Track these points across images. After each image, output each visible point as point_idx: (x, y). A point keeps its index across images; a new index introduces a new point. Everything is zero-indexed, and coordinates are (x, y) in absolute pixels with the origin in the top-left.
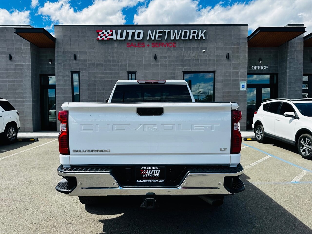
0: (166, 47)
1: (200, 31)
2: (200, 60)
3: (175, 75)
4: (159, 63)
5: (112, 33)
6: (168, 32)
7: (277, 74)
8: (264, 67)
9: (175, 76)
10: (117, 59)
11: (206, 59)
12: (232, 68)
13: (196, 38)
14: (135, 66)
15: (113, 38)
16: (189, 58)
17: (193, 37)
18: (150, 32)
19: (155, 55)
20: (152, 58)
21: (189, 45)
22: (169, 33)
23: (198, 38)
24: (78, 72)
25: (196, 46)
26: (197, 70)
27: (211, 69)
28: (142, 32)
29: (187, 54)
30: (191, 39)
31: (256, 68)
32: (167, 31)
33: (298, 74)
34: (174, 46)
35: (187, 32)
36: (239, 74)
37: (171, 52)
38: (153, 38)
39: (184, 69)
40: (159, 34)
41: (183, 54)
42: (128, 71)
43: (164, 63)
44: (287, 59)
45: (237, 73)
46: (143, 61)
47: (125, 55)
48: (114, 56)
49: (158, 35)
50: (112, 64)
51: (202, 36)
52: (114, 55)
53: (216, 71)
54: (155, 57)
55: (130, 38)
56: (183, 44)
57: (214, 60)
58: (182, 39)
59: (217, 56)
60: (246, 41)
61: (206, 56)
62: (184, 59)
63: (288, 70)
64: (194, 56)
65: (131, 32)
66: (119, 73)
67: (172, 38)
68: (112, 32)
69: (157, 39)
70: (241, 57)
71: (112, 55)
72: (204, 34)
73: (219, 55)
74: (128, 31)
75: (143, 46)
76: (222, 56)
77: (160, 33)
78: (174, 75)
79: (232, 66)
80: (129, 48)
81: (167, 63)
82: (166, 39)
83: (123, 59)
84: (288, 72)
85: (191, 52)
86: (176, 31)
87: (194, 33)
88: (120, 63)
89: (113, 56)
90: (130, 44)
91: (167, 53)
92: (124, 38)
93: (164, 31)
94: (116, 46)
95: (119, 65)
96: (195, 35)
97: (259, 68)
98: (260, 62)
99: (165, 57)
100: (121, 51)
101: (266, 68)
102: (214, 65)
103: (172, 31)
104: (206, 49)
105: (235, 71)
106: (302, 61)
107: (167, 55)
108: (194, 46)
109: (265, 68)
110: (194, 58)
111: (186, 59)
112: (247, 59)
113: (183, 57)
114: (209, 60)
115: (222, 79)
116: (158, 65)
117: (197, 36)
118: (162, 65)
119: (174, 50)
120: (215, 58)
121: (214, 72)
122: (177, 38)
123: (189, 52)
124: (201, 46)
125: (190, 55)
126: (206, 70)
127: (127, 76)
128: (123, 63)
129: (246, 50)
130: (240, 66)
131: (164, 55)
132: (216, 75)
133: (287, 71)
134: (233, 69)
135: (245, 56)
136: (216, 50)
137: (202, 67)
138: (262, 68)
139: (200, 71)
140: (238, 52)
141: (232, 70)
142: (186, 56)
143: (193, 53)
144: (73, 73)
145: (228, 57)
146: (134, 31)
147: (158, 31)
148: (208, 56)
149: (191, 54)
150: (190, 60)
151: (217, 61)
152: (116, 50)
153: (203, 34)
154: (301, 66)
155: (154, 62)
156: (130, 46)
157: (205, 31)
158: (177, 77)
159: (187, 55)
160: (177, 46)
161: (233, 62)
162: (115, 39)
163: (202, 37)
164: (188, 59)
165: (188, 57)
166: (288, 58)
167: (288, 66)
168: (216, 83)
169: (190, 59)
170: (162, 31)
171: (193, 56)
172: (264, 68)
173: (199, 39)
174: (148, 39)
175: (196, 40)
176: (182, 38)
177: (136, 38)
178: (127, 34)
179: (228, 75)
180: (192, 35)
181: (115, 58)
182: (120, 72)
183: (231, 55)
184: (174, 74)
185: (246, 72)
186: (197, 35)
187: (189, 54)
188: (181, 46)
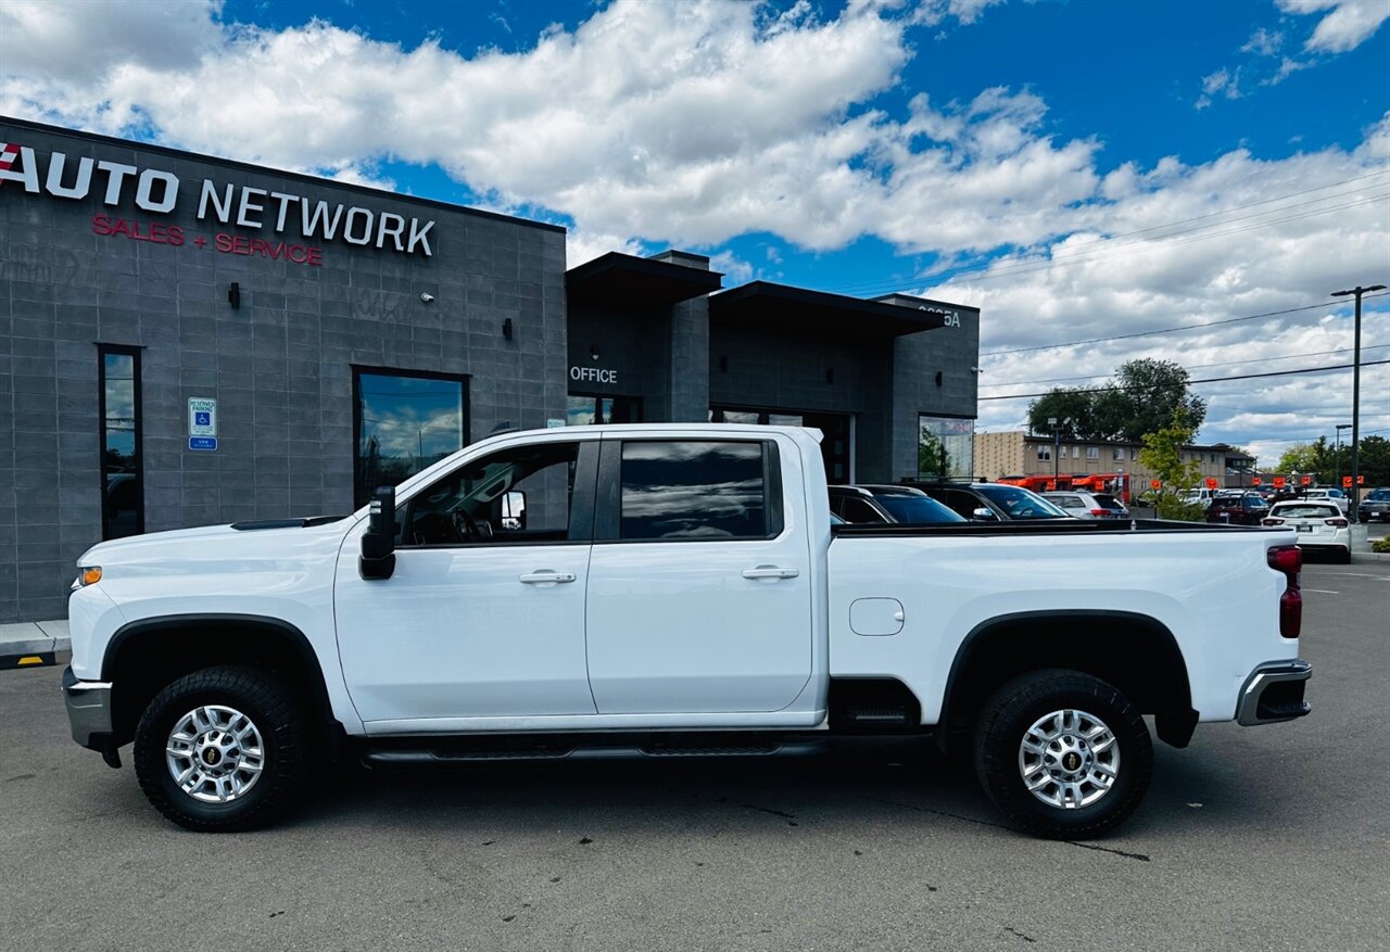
0: (281, 259)
1: (415, 222)
2: (415, 328)
3: (321, 375)
4: (252, 322)
5: (19, 159)
6: (290, 203)
8: (604, 373)
9: (318, 380)
10: (40, 280)
11: (438, 330)
12: (521, 372)
13: (399, 247)
14: (137, 322)
15: (22, 184)
16: (373, 315)
17: (389, 239)
18: (208, 186)
19: (235, 286)
20: (217, 297)
21: (369, 266)
22: (294, 208)
23: (406, 247)
25: (398, 274)
26: (404, 366)
27: (454, 367)
28: (173, 183)
29: (366, 301)
30: (380, 244)
31: (583, 374)
32: (285, 199)
33: (697, 407)
34: (314, 260)
35: (364, 217)
36: (545, 394)
37: (301, 283)
38: (224, 216)
39: (357, 358)
40: (249, 202)
41: (348, 298)
42: (99, 339)
43: (273, 322)
44: (671, 359)
45: (539, 388)
46: (175, 303)
47: (85, 266)
48: (24, 265)
49: (244, 206)
50: (12, 299)
51: (420, 241)
52: (26, 260)
53: (471, 376)
54: (234, 295)
55: (112, 197)
56: (349, 260)
57: (463, 335)
58: (345, 241)
59: (473, 323)
60: (562, 285)
61: (437, 316)
62: (354, 316)
63: (673, 393)
64: (392, 312)
65: (117, 172)
66: (50, 346)
67: (308, 231)
68: (15, 155)
69: (241, 221)
70: (548, 337)
71: (13, 259)
72: (426, 234)
73: (478, 318)
74: (103, 165)
75: (173, 239)
76: (489, 325)
77: (253, 198)
78: (315, 374)
79: (520, 363)
80: (106, 239)
81: (286, 324)
82: (280, 228)
83: (73, 283)
84: (673, 397)
85: (378, 295)
86: (323, 205)
87: (392, 224)
88: (57, 303)
89: (17, 264)
90: (113, 225)
91: (283, 282)
92: (80, 192)
93: (274, 195)
94: (35, 219)
95: (50, 309)
96: (396, 234)
97: (591, 375)
98: (595, 357)
99: (278, 300)
100: (63, 246)
101: (611, 377)
102: (464, 356)
103: (305, 202)
104: (434, 290)
105: (532, 381)
106: (705, 368)
107: (285, 291)
108: (389, 275)
109: (608, 376)
110: (391, 316)
111: (362, 317)
112: (565, 344)
113: (350, 308)
114: (448, 334)
115: (491, 404)
116: (246, 330)
117: (405, 237)
118: (262, 329)
119: (313, 277)
120: (467, 329)
121: (465, 379)
122: (329, 235)
123: (374, 292)
124: (415, 277)
125: (377, 305)
126: (438, 370)
127: (96, 362)
128: (76, 302)
129: (563, 313)
130: (546, 368)
131: (270, 289)
132: (473, 389)
133: (671, 395)
134: (525, 376)
135: (560, 333)
136: (469, 302)
137: (424, 356)
138: (600, 377)
139: (415, 368)
140: (539, 318)
141: (521, 379)
142: (360, 306)
143: (387, 297)
145: (507, 328)
146: (132, 171)
147: (246, 191)
148: (441, 316)
149: (382, 301)
150: (377, 323)
151: (474, 339)
152: (35, 241)
153: (422, 235)
154: (705, 383)
155: (225, 315)
156: (114, 233)
157: (431, 224)
158: (329, 383)
159: (365, 304)
160: (326, 263)
161: (524, 350)
162: (32, 186)
163: (420, 243)
164: (368, 317)
165: (371, 311)
166: (673, 357)
167: (674, 380)
168: (473, 420)
169: (376, 318)
170: (264, 193)
171: (388, 309)
172: (605, 376)
173: (411, 249)
174: (201, 215)
175: (400, 251)
176: (347, 235)
177: (143, 200)
178: (100, 178)
179: (508, 392)
180: (383, 231)
181: (33, 277)
182: (59, 342)
183: (517, 325)
184: (316, 372)
185: (562, 387)
186: (401, 235)
187: (372, 301)
188: (341, 266)
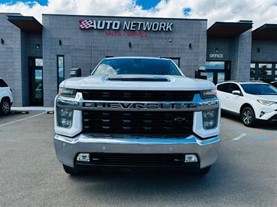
0: (139, 36)
1: (168, 23)
2: (167, 48)
4: (133, 50)
5: (93, 23)
7: (230, 62)
10: (97, 45)
11: (173, 48)
12: (193, 56)
13: (164, 30)
14: (112, 52)
15: (93, 27)
17: (162, 28)
18: (125, 22)
19: (130, 43)
20: (127, 45)
21: (158, 35)
22: (142, 24)
24: (63, 56)
25: (164, 36)
27: (177, 57)
28: (119, 23)
29: (157, 43)
30: (160, 30)
32: (140, 23)
33: (246, 62)
34: (146, 35)
35: (157, 24)
36: (200, 61)
37: (143, 41)
38: (128, 28)
41: (153, 43)
42: (106, 55)
43: (137, 50)
45: (198, 60)
46: (119, 47)
47: (104, 42)
48: (94, 42)
49: (132, 25)
50: (93, 49)
53: (181, 58)
54: (130, 45)
55: (108, 28)
56: (154, 34)
58: (152, 30)
59: (182, 45)
60: (205, 33)
61: (173, 45)
62: (154, 47)
65: (109, 22)
67: (144, 29)
69: (131, 29)
70: (201, 47)
74: (107, 22)
75: (119, 35)
76: (186, 45)
77: (134, 24)
79: (193, 54)
80: (107, 36)
81: (140, 50)
82: (139, 29)
83: (102, 45)
85: (160, 41)
87: (163, 25)
88: (99, 49)
90: (108, 33)
91: (139, 41)
92: (103, 27)
93: (138, 22)
94: (96, 33)
98: (217, 51)
99: (138, 45)
100: (100, 38)
102: (179, 53)
103: (144, 23)
104: (172, 38)
106: (250, 51)
107: (140, 43)
108: (162, 36)
110: (162, 46)
112: (206, 48)
113: (153, 45)
114: (176, 48)
115: (185, 64)
118: (135, 51)
119: (146, 39)
120: (180, 47)
121: (179, 59)
122: (149, 29)
123: (158, 41)
124: (168, 36)
126: (172, 57)
128: (102, 48)
129: (206, 40)
130: (200, 54)
131: (137, 43)
132: (181, 61)
133: (238, 59)
134: (195, 57)
135: (205, 46)
136: (181, 40)
137: (169, 54)
140: (199, 42)
141: (193, 58)
142: (155, 44)
143: (162, 42)
144: (58, 56)
145: (190, 46)
146: (112, 22)
147: (132, 22)
149: (160, 43)
151: (181, 49)
152: (96, 38)
153: (170, 26)
154: (249, 56)
155: (129, 49)
156: (109, 35)
157: (172, 24)
160: (148, 36)
161: (194, 51)
162: (95, 28)
163: (169, 28)
164: (157, 47)
165: (158, 45)
167: (239, 55)
169: (159, 47)
170: (136, 22)
171: (162, 44)
173: (167, 30)
174: (124, 29)
177: (113, 28)
178: (106, 24)
179: (190, 61)
180: (161, 27)
182: (99, 56)
183: (193, 45)
185: (205, 58)
188: (152, 36)
